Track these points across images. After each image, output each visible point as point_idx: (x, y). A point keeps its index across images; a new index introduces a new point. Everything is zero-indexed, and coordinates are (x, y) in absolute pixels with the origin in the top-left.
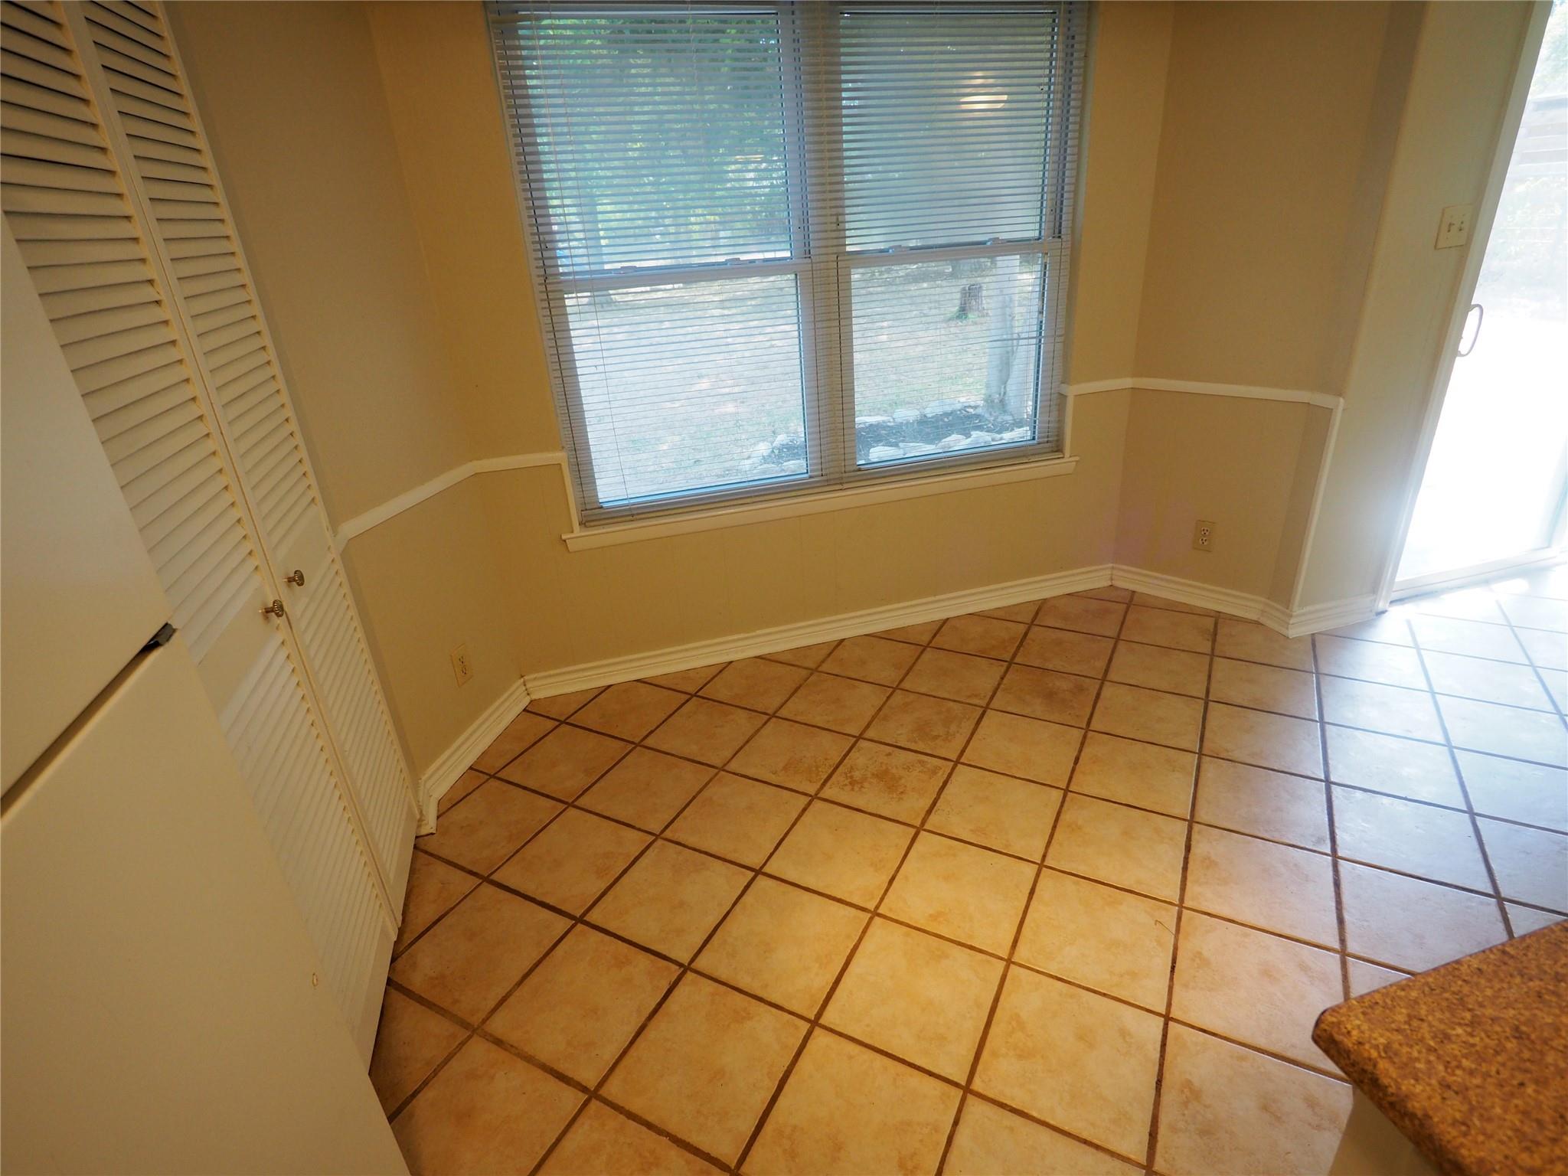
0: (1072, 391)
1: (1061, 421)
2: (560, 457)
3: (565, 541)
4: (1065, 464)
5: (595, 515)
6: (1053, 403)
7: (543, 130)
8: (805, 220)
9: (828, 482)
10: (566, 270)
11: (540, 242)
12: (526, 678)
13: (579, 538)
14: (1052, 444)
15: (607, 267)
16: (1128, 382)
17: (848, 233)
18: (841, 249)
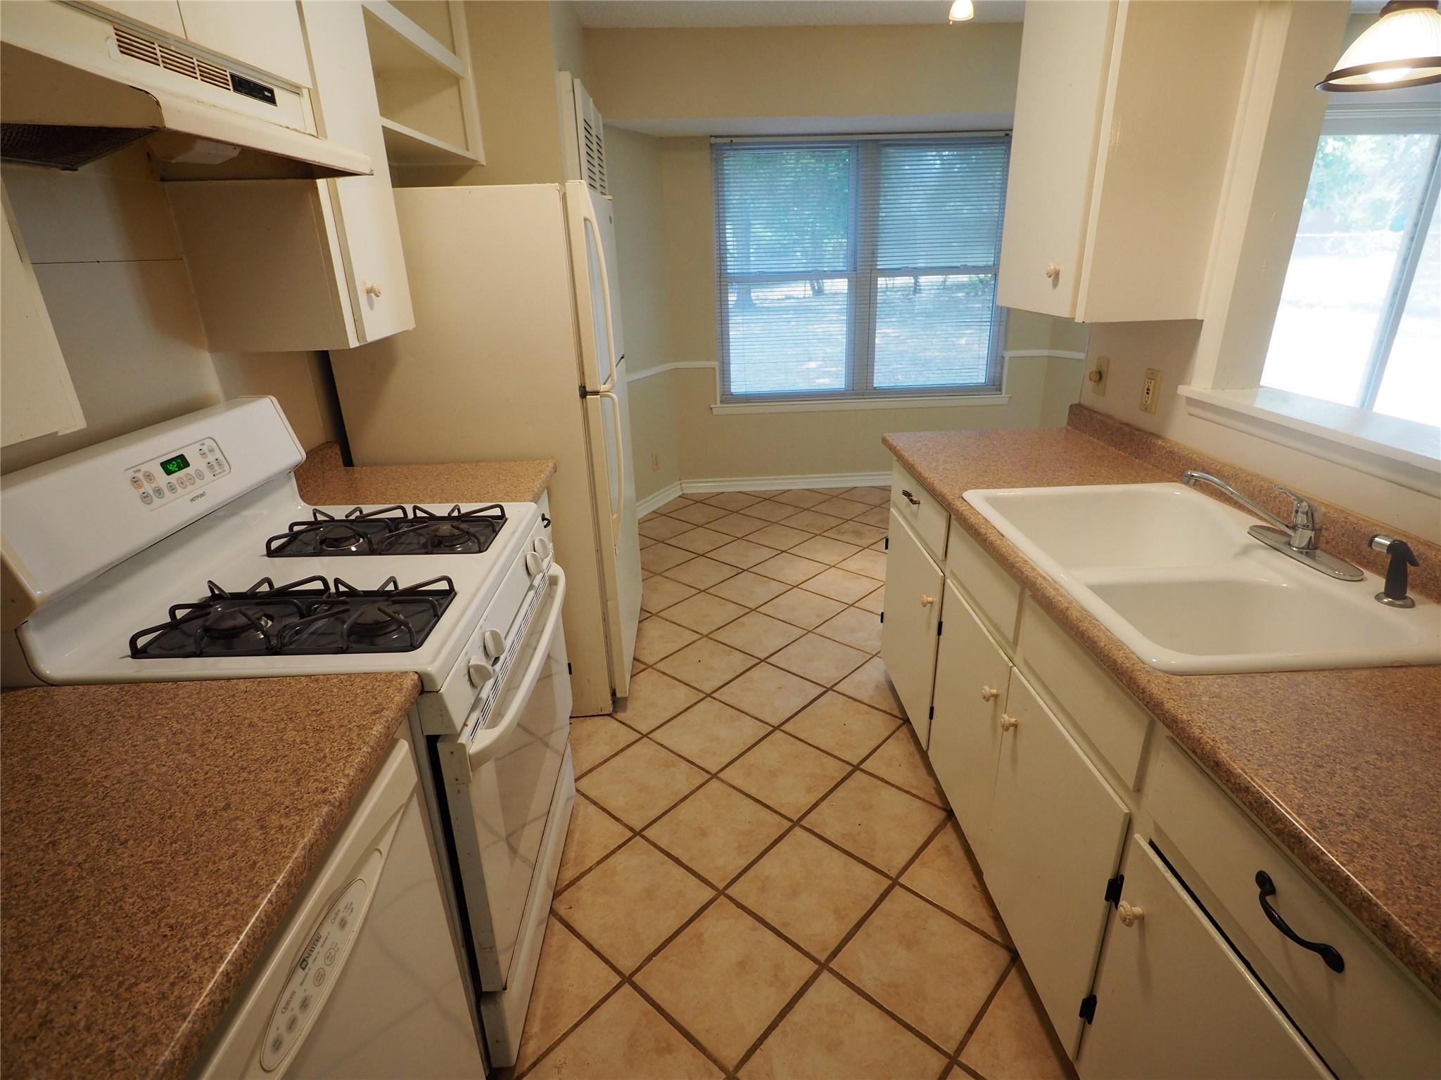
0: (1008, 354)
1: (1002, 373)
2: (716, 364)
3: (711, 409)
4: (1003, 398)
5: (728, 398)
6: (996, 361)
7: (729, 219)
8: (855, 253)
9: (857, 394)
10: (732, 271)
11: (720, 258)
12: (682, 481)
13: (719, 408)
14: (994, 385)
15: (752, 271)
16: (1046, 352)
17: (879, 259)
18: (873, 267)
